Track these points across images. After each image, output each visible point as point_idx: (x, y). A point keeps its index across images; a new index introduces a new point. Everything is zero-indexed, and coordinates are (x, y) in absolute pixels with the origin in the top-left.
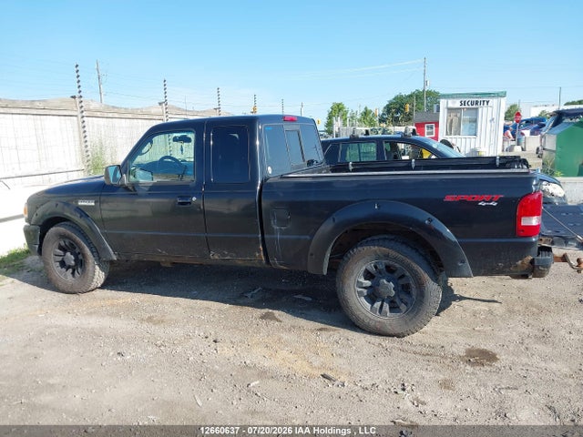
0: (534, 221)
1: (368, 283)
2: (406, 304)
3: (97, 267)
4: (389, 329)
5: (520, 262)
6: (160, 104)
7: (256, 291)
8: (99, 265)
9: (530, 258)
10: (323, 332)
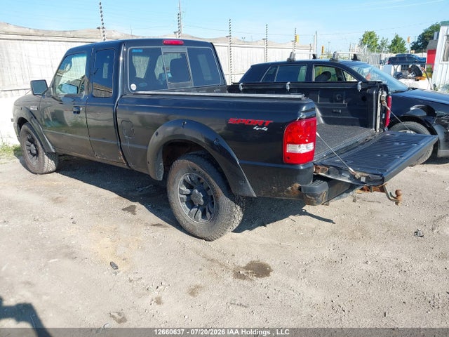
0: (303, 149)
1: (188, 191)
2: (211, 213)
3: (46, 157)
4: (198, 232)
5: (290, 188)
6: (175, 33)
7: (147, 187)
8: (47, 155)
9: (298, 185)
10: (160, 228)
